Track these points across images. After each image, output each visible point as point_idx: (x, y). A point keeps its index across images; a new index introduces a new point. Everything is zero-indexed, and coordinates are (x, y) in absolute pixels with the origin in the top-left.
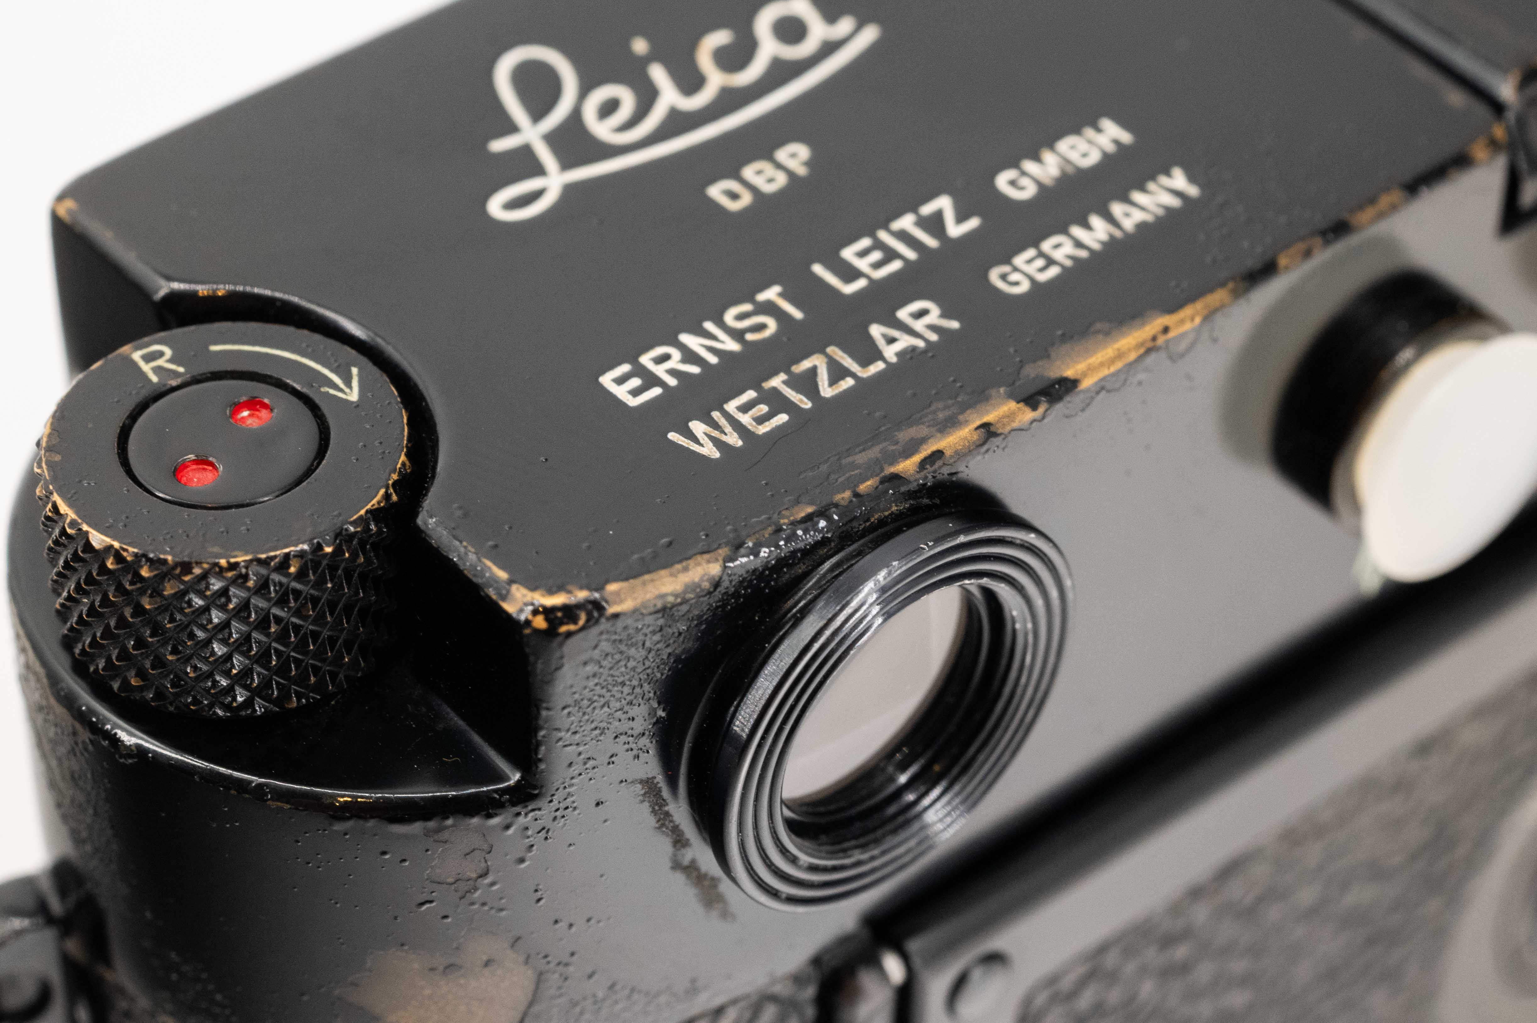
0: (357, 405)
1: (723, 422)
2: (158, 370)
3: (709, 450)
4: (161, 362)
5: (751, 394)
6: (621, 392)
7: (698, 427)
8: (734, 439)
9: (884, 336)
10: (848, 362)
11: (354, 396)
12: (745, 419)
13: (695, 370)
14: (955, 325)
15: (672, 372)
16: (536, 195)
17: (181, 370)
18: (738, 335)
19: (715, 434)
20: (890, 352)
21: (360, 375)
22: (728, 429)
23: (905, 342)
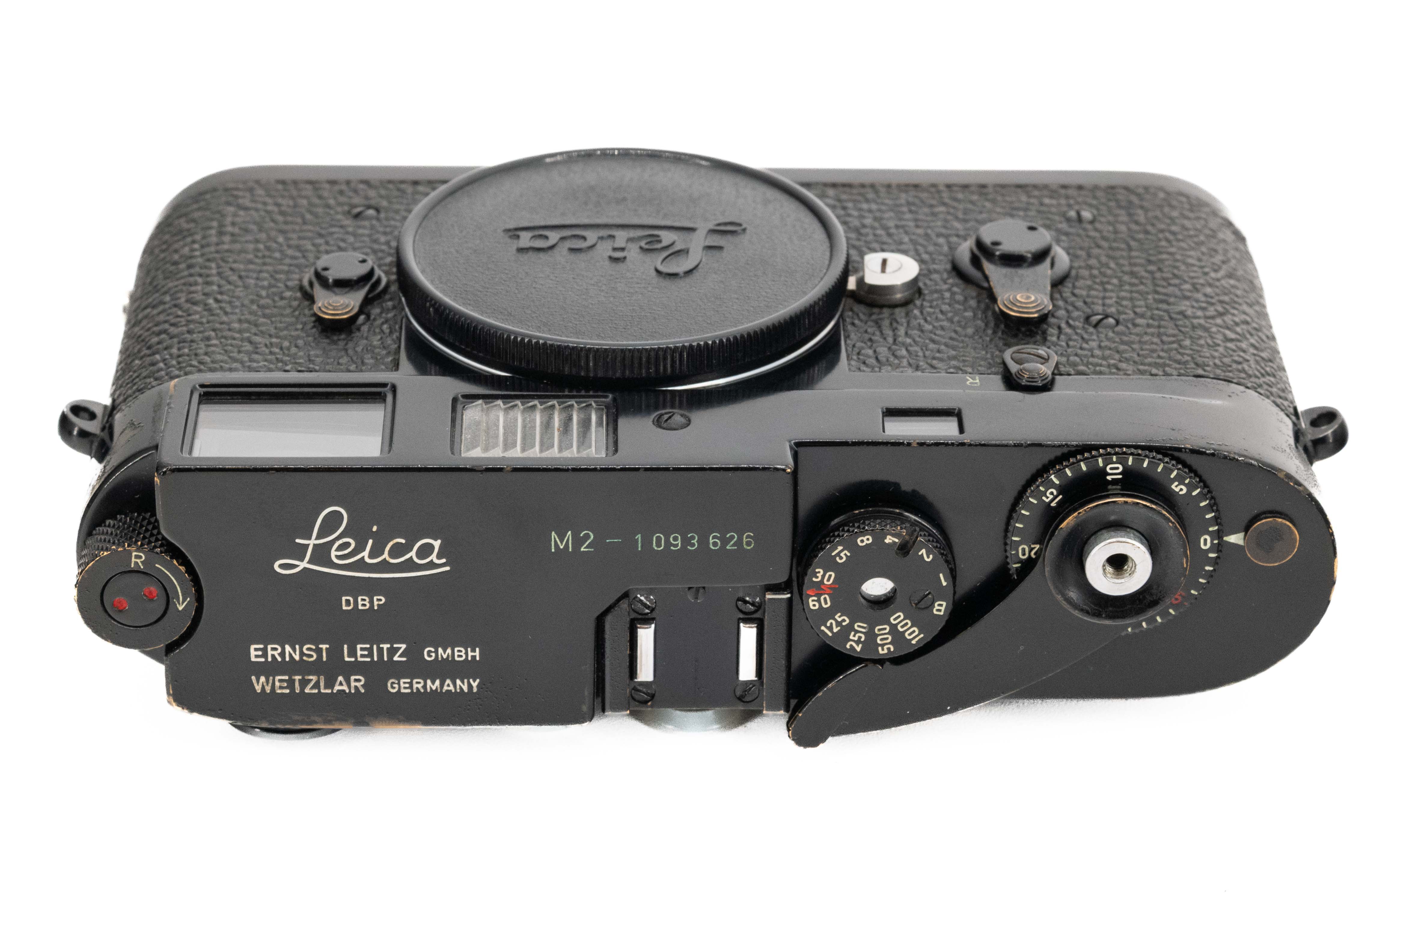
0: (179, 611)
1: (271, 681)
2: (136, 563)
3: (258, 688)
4: (138, 561)
5: (287, 678)
6: (253, 653)
7: (263, 679)
8: (268, 689)
9: (341, 681)
10: (322, 684)
11: (180, 608)
12: (277, 684)
13: (279, 659)
14: (363, 691)
15: (273, 656)
16: (294, 566)
17: (142, 567)
18: (302, 654)
19: (265, 684)
20: (337, 688)
21: (189, 602)
22: (270, 685)
23: (345, 688)
